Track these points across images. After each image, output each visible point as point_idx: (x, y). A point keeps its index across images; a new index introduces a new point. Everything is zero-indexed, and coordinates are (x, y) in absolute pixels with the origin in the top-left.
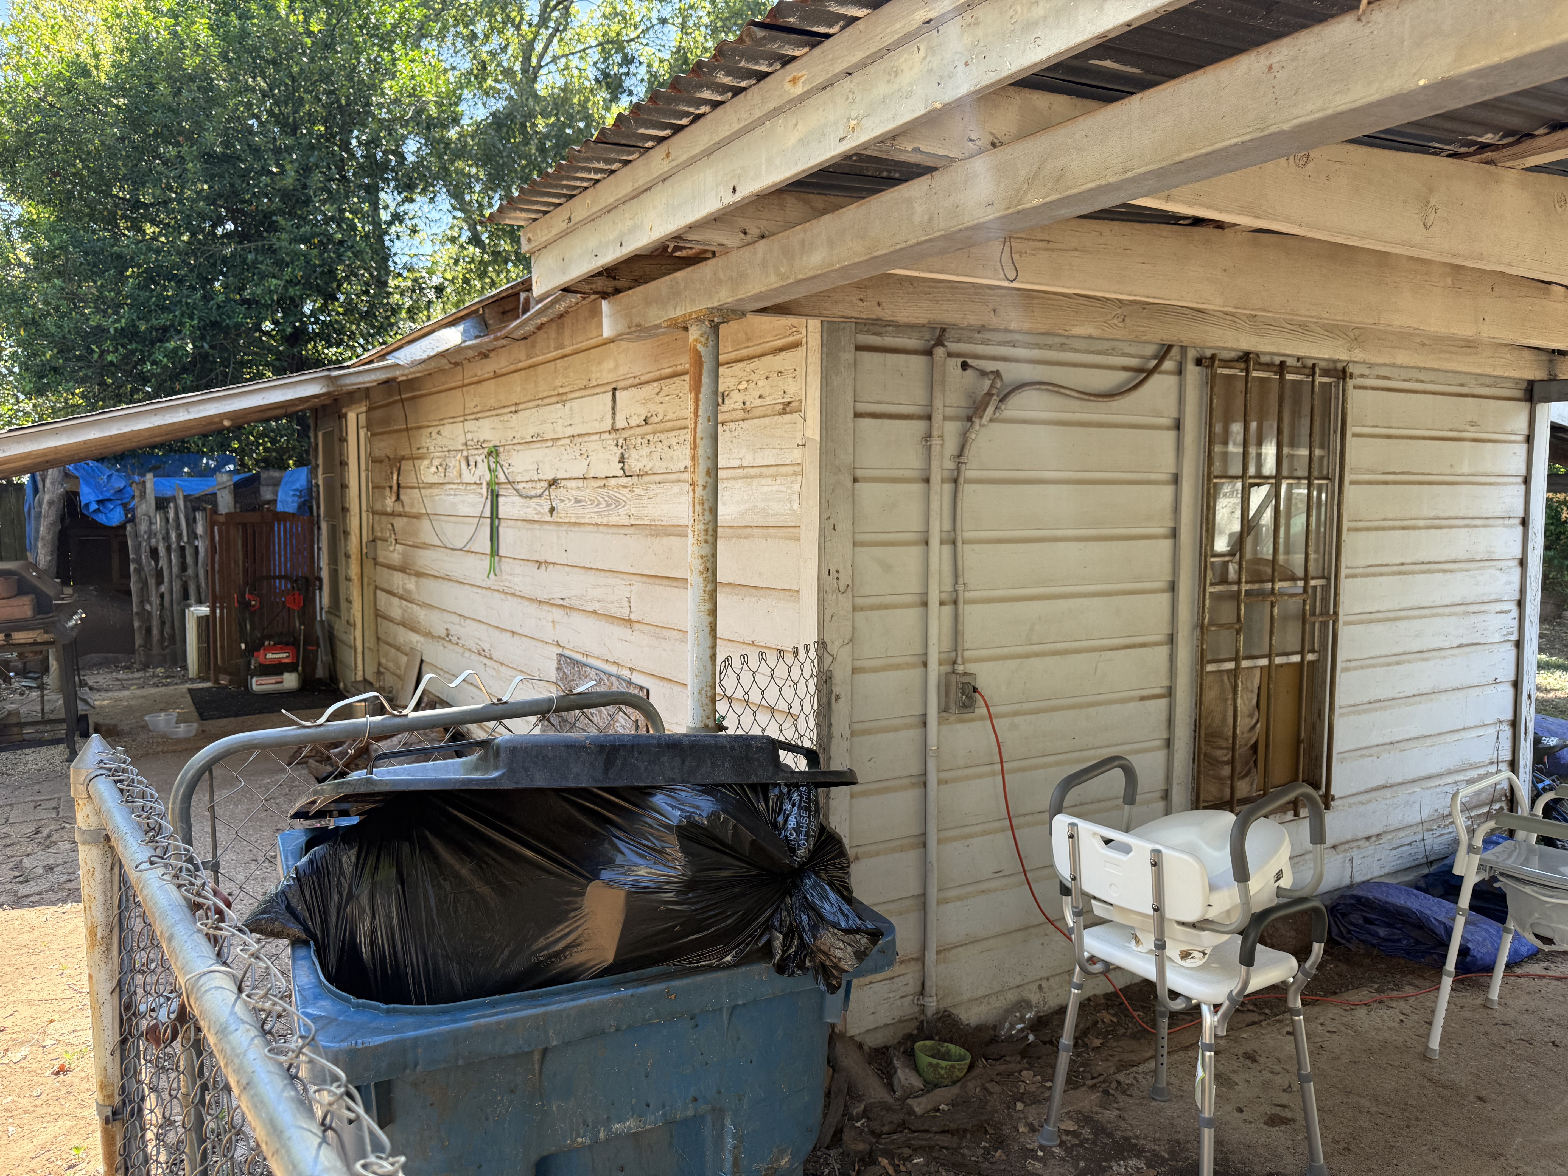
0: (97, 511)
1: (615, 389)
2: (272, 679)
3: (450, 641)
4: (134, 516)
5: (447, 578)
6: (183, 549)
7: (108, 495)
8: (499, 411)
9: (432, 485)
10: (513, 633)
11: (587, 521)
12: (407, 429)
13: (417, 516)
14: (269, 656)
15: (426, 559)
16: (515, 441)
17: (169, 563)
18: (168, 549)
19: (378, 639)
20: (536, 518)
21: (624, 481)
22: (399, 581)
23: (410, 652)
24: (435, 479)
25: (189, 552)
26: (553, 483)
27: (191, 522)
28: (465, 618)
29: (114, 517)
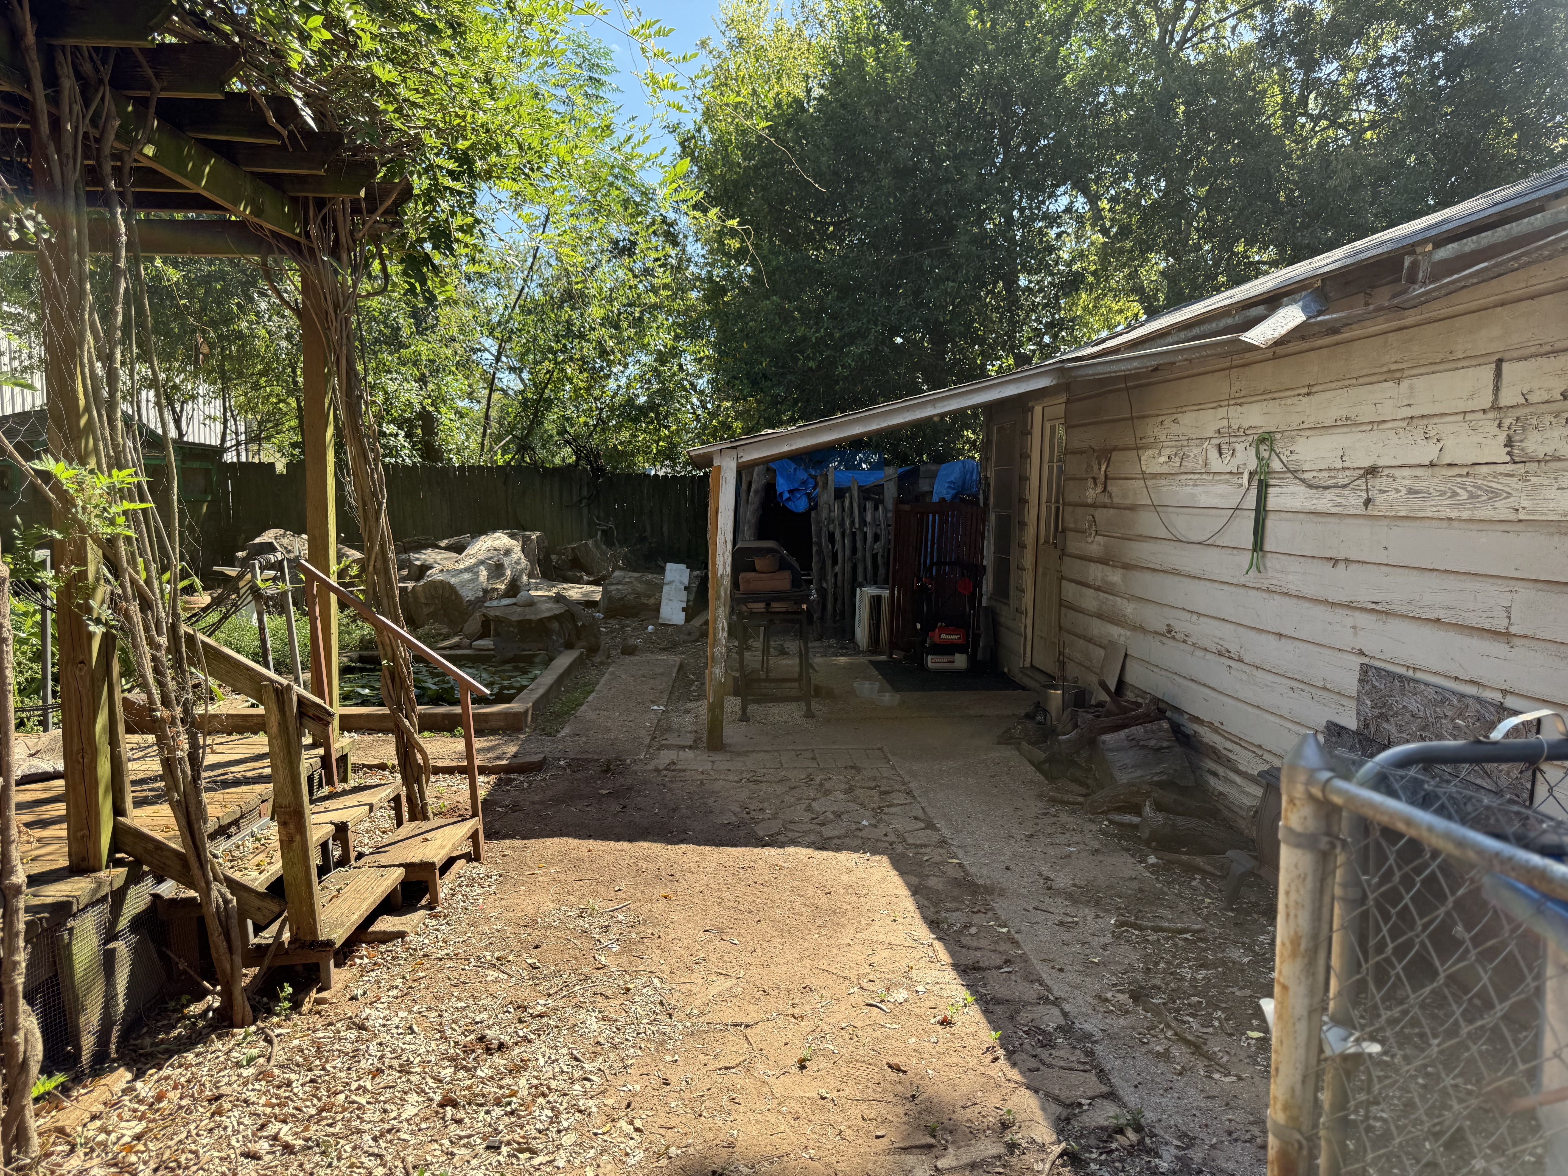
0: (789, 499)
1: (1500, 361)
2: (945, 659)
3: (1173, 638)
4: (816, 505)
5: (1175, 573)
6: (854, 534)
7: (796, 486)
8: (1276, 395)
9: (1156, 476)
10: (1280, 635)
11: (1430, 514)
12: (1132, 418)
13: (1133, 508)
14: (943, 636)
15: (1141, 552)
16: (1305, 426)
17: (843, 546)
18: (843, 535)
19: (1061, 628)
20: (1333, 510)
21: (1510, 468)
22: (1096, 573)
23: (1109, 646)
24: (1165, 469)
25: (859, 538)
26: (1372, 471)
27: (863, 510)
28: (1199, 614)
29: (800, 505)
